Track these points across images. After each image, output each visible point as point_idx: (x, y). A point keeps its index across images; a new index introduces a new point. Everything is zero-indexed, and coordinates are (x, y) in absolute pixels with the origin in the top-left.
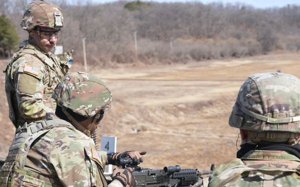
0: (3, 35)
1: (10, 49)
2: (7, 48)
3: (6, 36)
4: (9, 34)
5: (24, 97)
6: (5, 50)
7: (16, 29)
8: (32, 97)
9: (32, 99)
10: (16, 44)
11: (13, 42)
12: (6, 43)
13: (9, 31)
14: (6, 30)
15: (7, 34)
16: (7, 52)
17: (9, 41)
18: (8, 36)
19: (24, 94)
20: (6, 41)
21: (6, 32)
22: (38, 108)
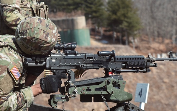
0: (122, 18)
1: (129, 35)
2: (126, 33)
3: (126, 19)
4: (130, 18)
5: (5, 7)
6: (123, 36)
7: (139, 12)
8: (10, 6)
9: (11, 8)
10: (136, 30)
11: (133, 27)
12: (125, 28)
13: (130, 14)
14: (127, 13)
15: (127, 18)
16: (125, 38)
17: (128, 26)
18: (128, 20)
19: (4, 5)
20: (125, 26)
21: (127, 15)
22: (15, 16)
